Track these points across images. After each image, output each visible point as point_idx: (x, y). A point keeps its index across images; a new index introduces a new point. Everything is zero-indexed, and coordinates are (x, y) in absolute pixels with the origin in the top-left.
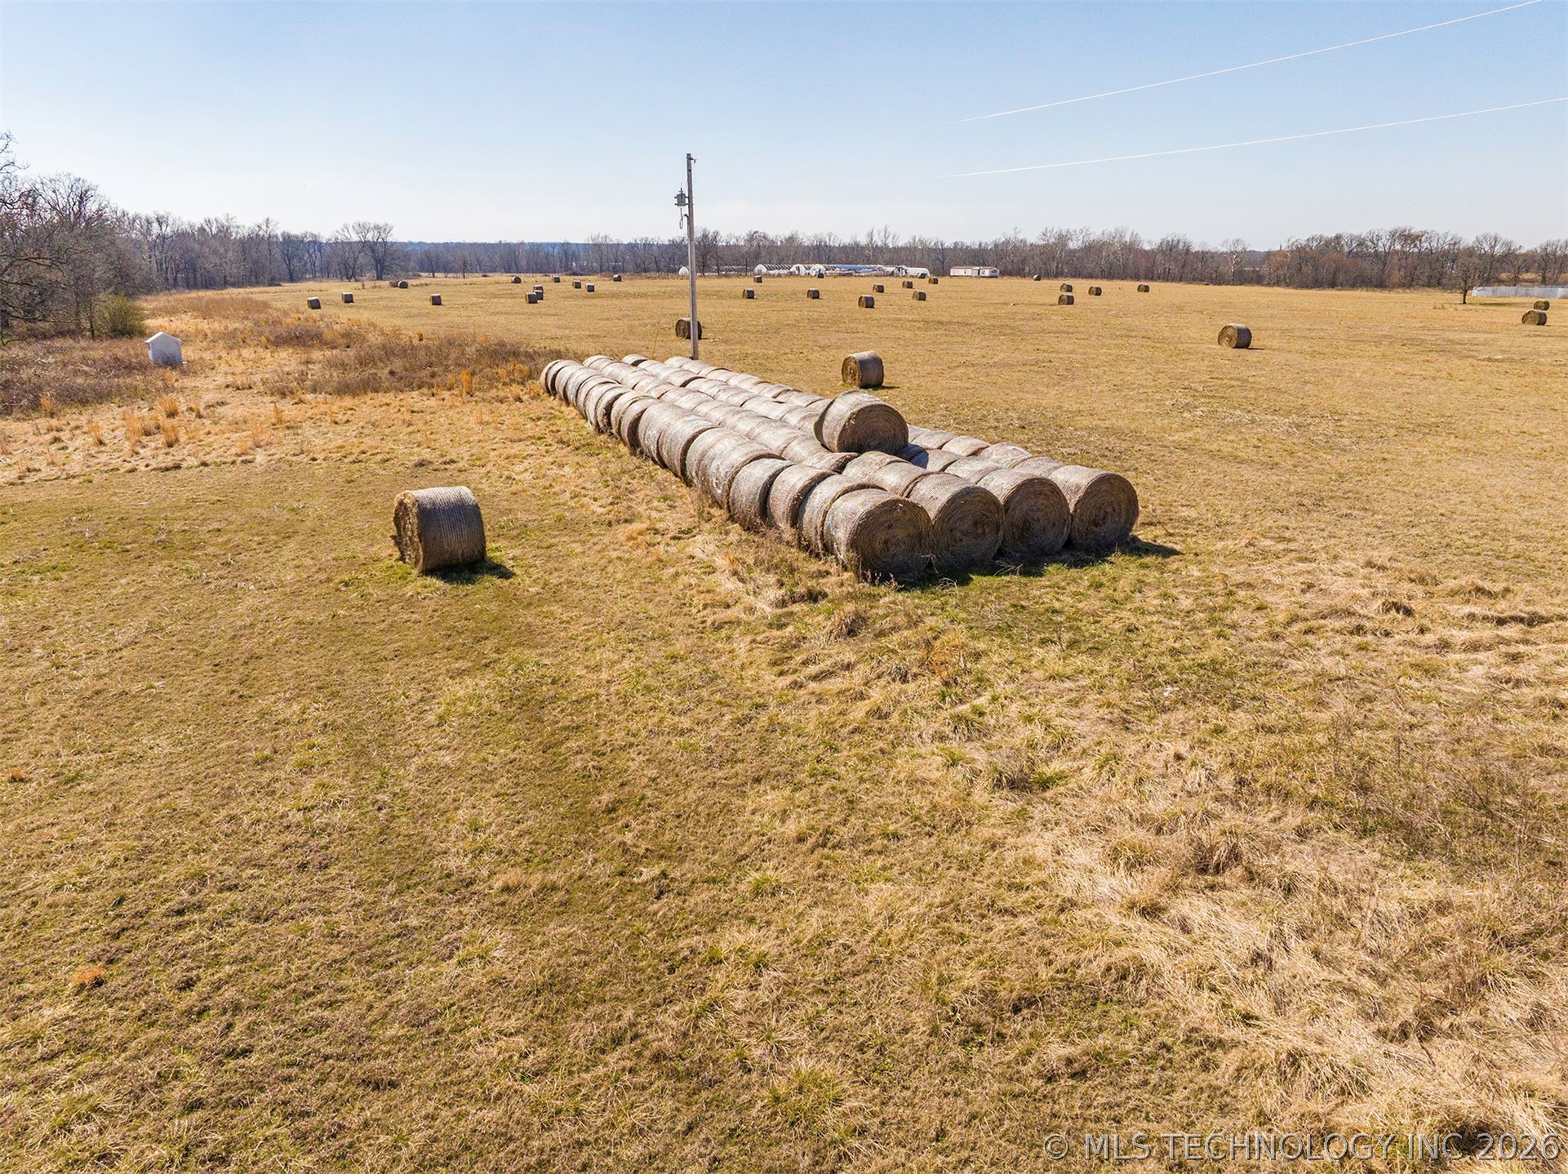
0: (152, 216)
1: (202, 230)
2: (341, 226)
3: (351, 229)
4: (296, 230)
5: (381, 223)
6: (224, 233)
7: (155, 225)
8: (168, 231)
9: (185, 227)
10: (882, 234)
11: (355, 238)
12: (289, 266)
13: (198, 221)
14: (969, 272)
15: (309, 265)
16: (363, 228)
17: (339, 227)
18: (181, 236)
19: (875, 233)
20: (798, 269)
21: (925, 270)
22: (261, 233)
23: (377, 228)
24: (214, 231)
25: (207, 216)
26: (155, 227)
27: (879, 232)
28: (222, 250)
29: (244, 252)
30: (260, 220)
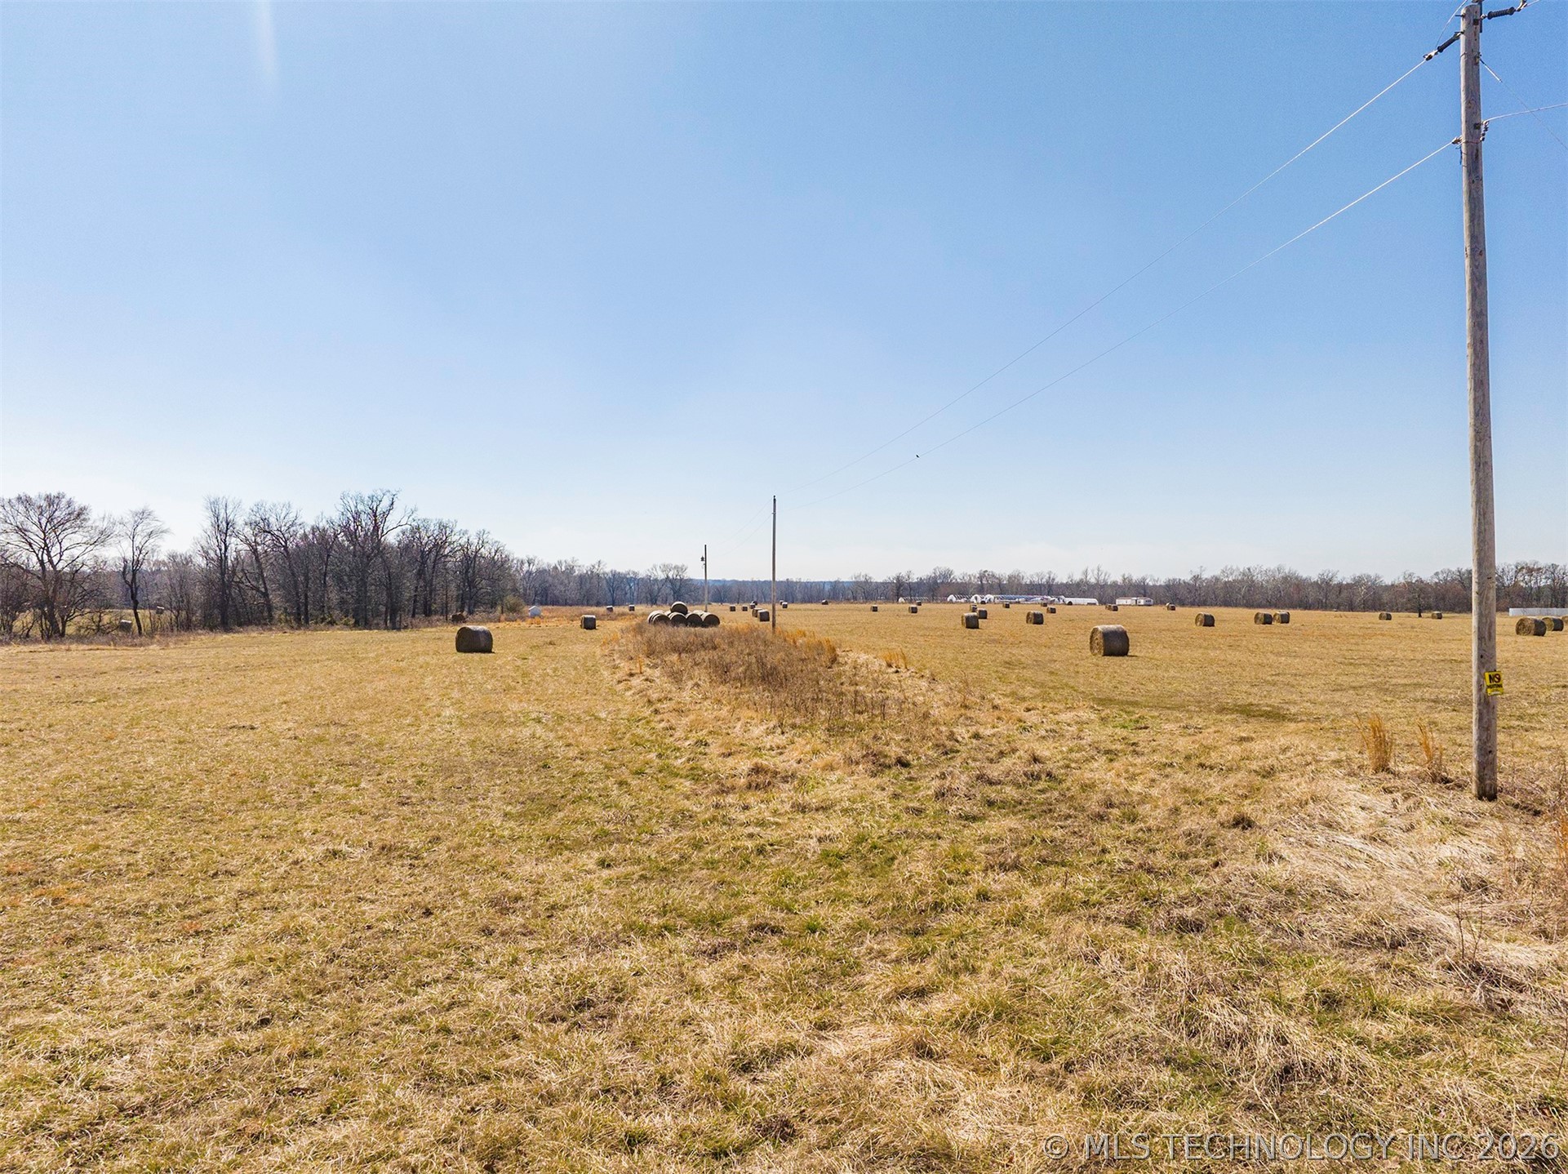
0: (525, 559)
1: (555, 568)
2: (651, 566)
3: (658, 568)
4: (622, 569)
5: (680, 565)
6: (570, 569)
7: (527, 565)
8: (533, 569)
9: (545, 566)
10: (1096, 572)
11: (661, 576)
12: (612, 595)
13: (553, 562)
14: (1129, 601)
15: (628, 595)
16: (665, 568)
17: (650, 567)
18: (541, 572)
19: (1089, 571)
20: (976, 598)
21: (1094, 600)
22: (595, 570)
23: (676, 567)
24: (563, 569)
25: (559, 558)
26: (526, 567)
27: (1093, 571)
28: (566, 581)
29: (581, 584)
30: (594, 562)
